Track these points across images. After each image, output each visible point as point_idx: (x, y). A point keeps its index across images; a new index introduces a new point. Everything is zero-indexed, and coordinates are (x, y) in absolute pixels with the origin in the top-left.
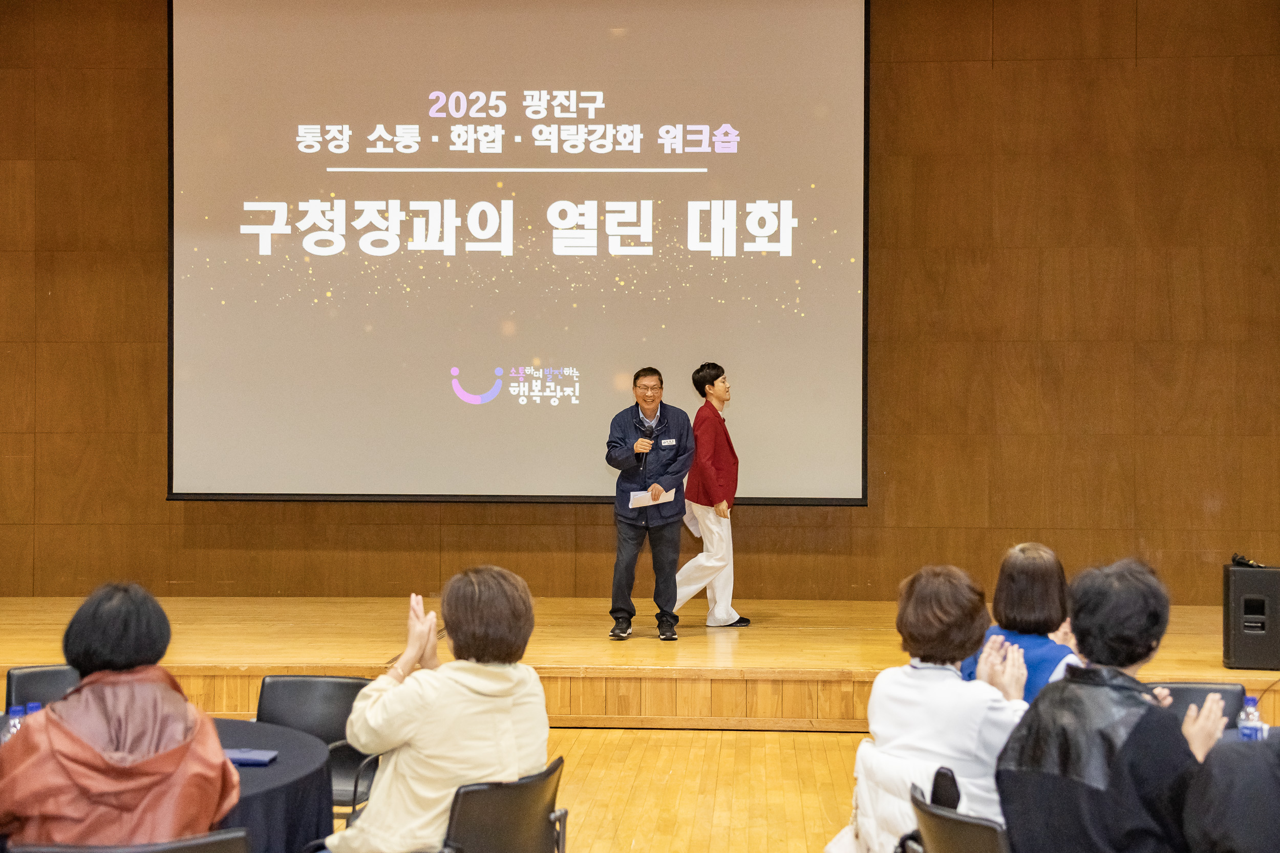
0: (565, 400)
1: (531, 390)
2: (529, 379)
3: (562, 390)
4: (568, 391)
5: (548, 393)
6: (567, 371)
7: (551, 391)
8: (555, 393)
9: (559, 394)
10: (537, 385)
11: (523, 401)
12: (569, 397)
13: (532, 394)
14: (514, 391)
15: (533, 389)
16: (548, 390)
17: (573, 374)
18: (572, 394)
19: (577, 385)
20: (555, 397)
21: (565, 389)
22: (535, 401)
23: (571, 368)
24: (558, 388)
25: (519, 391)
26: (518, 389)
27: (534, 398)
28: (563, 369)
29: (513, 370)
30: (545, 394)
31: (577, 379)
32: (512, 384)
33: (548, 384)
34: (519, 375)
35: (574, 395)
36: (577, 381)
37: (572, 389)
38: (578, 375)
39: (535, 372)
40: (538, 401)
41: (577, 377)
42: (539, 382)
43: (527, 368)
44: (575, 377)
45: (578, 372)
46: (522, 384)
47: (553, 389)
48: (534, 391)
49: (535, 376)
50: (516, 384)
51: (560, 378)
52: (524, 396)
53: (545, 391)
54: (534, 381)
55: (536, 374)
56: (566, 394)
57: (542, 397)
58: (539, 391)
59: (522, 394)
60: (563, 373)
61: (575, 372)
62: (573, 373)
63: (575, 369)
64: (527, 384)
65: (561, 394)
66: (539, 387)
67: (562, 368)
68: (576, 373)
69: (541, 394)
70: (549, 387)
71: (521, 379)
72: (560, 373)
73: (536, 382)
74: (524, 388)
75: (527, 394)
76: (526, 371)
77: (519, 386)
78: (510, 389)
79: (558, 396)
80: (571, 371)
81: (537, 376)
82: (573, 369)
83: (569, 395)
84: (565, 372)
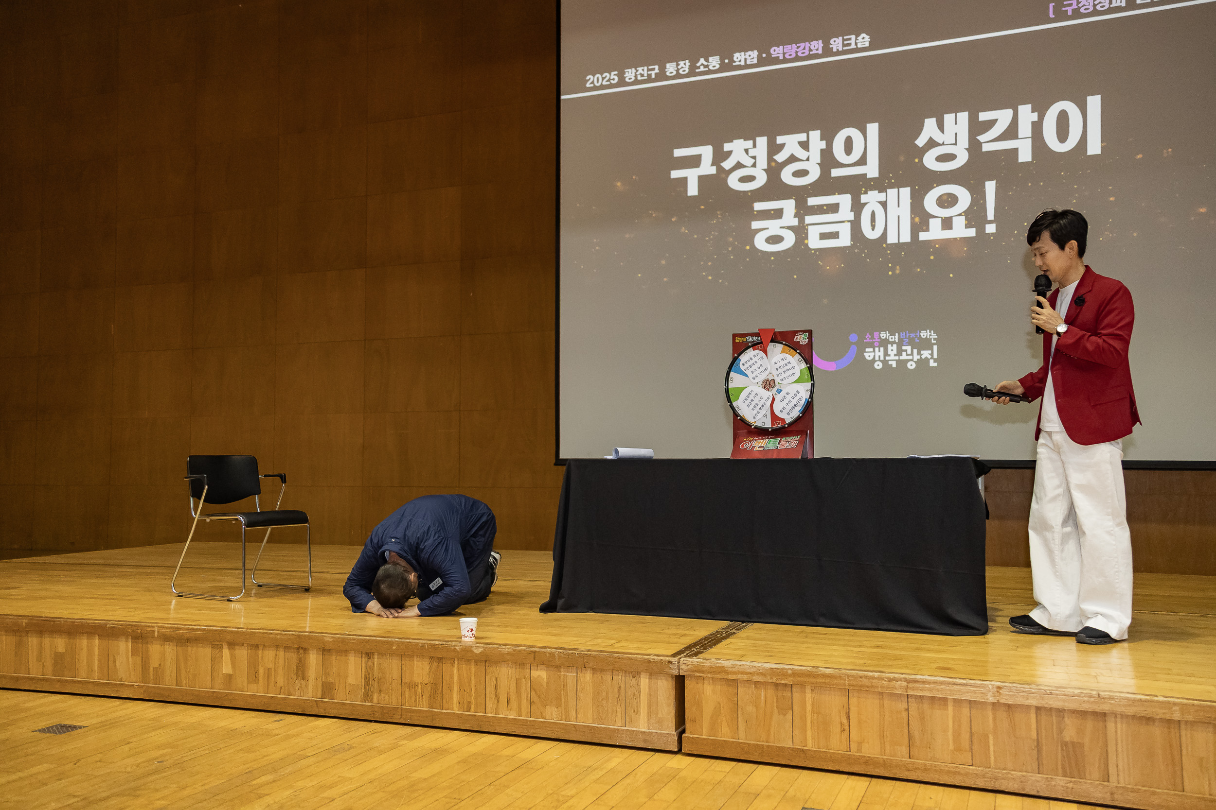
0: (922, 363)
1: (886, 354)
2: (885, 343)
3: (919, 354)
4: (926, 354)
5: (904, 357)
6: (924, 334)
7: (907, 355)
8: (911, 357)
9: (916, 357)
10: (892, 349)
11: (878, 366)
12: (927, 359)
13: (887, 358)
14: (869, 356)
15: (889, 353)
16: (904, 353)
17: (931, 337)
18: (929, 357)
19: (935, 347)
20: (912, 360)
21: (922, 352)
22: (892, 365)
23: (928, 331)
24: (915, 351)
25: (874, 356)
26: (873, 354)
27: (890, 363)
28: (920, 332)
29: (868, 336)
30: (901, 358)
31: (935, 342)
32: (867, 350)
33: (904, 348)
34: (874, 340)
35: (932, 358)
36: (934, 344)
37: (930, 352)
38: (936, 337)
39: (890, 337)
40: (894, 365)
41: (935, 339)
42: (895, 346)
43: (882, 333)
44: (932, 339)
45: (935, 335)
46: (877, 349)
47: (909, 352)
48: (889, 355)
49: (890, 340)
50: (871, 350)
51: (917, 340)
52: (879, 360)
53: (902, 355)
54: (889, 346)
55: (892, 338)
56: (923, 357)
57: (898, 361)
58: (895, 355)
59: (877, 358)
60: (920, 335)
61: (932, 334)
62: (930, 335)
63: (932, 332)
64: (882, 349)
65: (919, 357)
66: (895, 352)
67: (918, 331)
68: (934, 336)
69: (897, 358)
70: (906, 351)
71: (876, 344)
72: (916, 336)
73: (892, 346)
74: (879, 353)
75: (882, 358)
76: (881, 335)
77: (874, 351)
78: (865, 354)
79: (915, 359)
80: (929, 334)
81: (893, 340)
82: (930, 332)
83: (926, 358)
84: (922, 335)
